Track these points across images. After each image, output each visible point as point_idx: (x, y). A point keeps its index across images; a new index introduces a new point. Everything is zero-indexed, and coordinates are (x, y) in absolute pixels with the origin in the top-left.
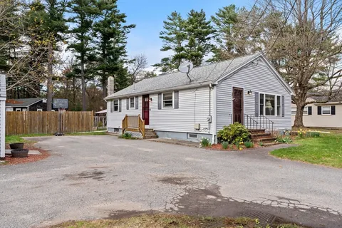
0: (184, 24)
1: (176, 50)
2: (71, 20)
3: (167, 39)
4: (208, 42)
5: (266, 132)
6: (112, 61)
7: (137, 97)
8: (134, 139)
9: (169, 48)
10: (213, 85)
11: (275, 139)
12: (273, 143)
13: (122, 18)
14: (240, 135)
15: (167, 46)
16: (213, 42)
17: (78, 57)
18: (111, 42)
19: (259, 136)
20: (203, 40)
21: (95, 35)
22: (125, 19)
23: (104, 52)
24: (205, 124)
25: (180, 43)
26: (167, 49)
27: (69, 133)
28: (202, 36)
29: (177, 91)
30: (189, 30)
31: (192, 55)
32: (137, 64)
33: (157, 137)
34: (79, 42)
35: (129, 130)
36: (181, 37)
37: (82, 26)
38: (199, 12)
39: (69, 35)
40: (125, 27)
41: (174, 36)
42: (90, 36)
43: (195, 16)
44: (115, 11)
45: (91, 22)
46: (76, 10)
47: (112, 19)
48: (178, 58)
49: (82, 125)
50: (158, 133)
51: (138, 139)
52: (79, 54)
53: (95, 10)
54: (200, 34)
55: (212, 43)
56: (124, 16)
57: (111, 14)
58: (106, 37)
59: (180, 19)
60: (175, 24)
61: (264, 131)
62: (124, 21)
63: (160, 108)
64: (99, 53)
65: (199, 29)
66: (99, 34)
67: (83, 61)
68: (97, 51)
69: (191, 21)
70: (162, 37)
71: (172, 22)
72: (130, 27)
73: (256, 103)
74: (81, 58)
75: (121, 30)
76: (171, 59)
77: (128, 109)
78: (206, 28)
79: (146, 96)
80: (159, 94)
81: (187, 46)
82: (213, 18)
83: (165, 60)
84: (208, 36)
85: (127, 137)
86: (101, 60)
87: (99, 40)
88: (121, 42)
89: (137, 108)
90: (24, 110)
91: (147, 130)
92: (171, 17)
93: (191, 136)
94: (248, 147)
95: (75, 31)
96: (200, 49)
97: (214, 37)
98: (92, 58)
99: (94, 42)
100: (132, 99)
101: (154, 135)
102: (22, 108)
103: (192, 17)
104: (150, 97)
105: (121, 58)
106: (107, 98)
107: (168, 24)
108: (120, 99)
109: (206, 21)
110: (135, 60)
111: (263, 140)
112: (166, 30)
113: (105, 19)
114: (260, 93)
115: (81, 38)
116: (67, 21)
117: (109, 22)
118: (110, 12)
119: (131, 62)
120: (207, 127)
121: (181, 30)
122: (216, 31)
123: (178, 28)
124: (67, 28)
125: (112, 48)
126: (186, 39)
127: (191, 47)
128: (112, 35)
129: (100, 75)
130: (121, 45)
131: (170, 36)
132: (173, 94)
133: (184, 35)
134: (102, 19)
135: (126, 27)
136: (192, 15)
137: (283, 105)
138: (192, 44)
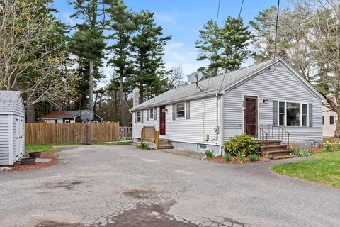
0: (220, 32)
1: (212, 58)
2: (111, 37)
3: (204, 48)
4: (245, 49)
5: (282, 144)
6: (150, 73)
7: (156, 108)
8: (149, 149)
9: (205, 57)
10: (220, 95)
11: (290, 152)
12: (287, 156)
13: (158, 31)
14: (246, 146)
15: (203, 55)
16: (250, 48)
17: (118, 71)
18: (148, 55)
19: (270, 148)
20: (241, 47)
21: (133, 50)
22: (161, 31)
23: (141, 65)
24: (213, 136)
25: (216, 52)
26: (202, 58)
27: (96, 143)
28: (239, 43)
29: (188, 101)
30: (225, 38)
31: (228, 63)
32: (173, 75)
33: (172, 148)
34: (119, 57)
35: (147, 140)
36: (216, 45)
37: (121, 42)
38: (236, 18)
39: (109, 51)
40: (161, 40)
41: (210, 44)
42: (128, 50)
43: (232, 23)
44: (151, 25)
45: (129, 37)
46: (114, 27)
47: (148, 33)
48: (214, 67)
49: (109, 135)
50: (173, 144)
51: (153, 149)
52: (118, 69)
53: (132, 26)
54: (237, 41)
55: (249, 50)
56: (160, 29)
57: (148, 28)
58: (144, 50)
59: (216, 27)
60: (211, 32)
61: (280, 142)
62: (160, 34)
63: (174, 119)
64: (137, 67)
65: (237, 36)
66: (137, 49)
67: (123, 75)
68: (134, 64)
69: (228, 28)
70: (199, 47)
71: (208, 31)
72: (167, 39)
73: (275, 112)
74: (121, 72)
75: (158, 42)
76: (207, 69)
77: (148, 120)
78: (243, 34)
79: (162, 107)
80: (174, 104)
81: (223, 54)
82: (251, 22)
83: (201, 69)
84: (246, 42)
85: (144, 147)
86: (138, 73)
87: (136, 54)
88: (159, 54)
89: (156, 119)
90: (72, 122)
91: (162, 140)
92: (207, 26)
93: (201, 147)
94: (253, 160)
95: (114, 47)
96: (237, 56)
97: (252, 43)
98: (130, 72)
99: (132, 56)
100: (152, 110)
101: (170, 145)
102: (70, 119)
103: (228, 24)
104: (167, 107)
105: (159, 69)
106: (132, 109)
107: (204, 33)
108: (143, 110)
109: (244, 27)
110: (171, 71)
111: (273, 153)
112: (202, 40)
113: (143, 34)
114: (279, 101)
115: (120, 53)
116: (107, 38)
117: (146, 37)
118: (147, 26)
119: (168, 73)
120: (215, 138)
121: (217, 38)
122: (254, 36)
123: (214, 37)
124: (105, 45)
125: (149, 61)
126: (223, 46)
127: (227, 55)
128: (148, 48)
129: (138, 87)
130: (158, 57)
131: (206, 46)
132: (185, 104)
133: (220, 44)
134: (140, 34)
135: (163, 39)
136: (229, 22)
137: (311, 114)
138: (228, 52)
